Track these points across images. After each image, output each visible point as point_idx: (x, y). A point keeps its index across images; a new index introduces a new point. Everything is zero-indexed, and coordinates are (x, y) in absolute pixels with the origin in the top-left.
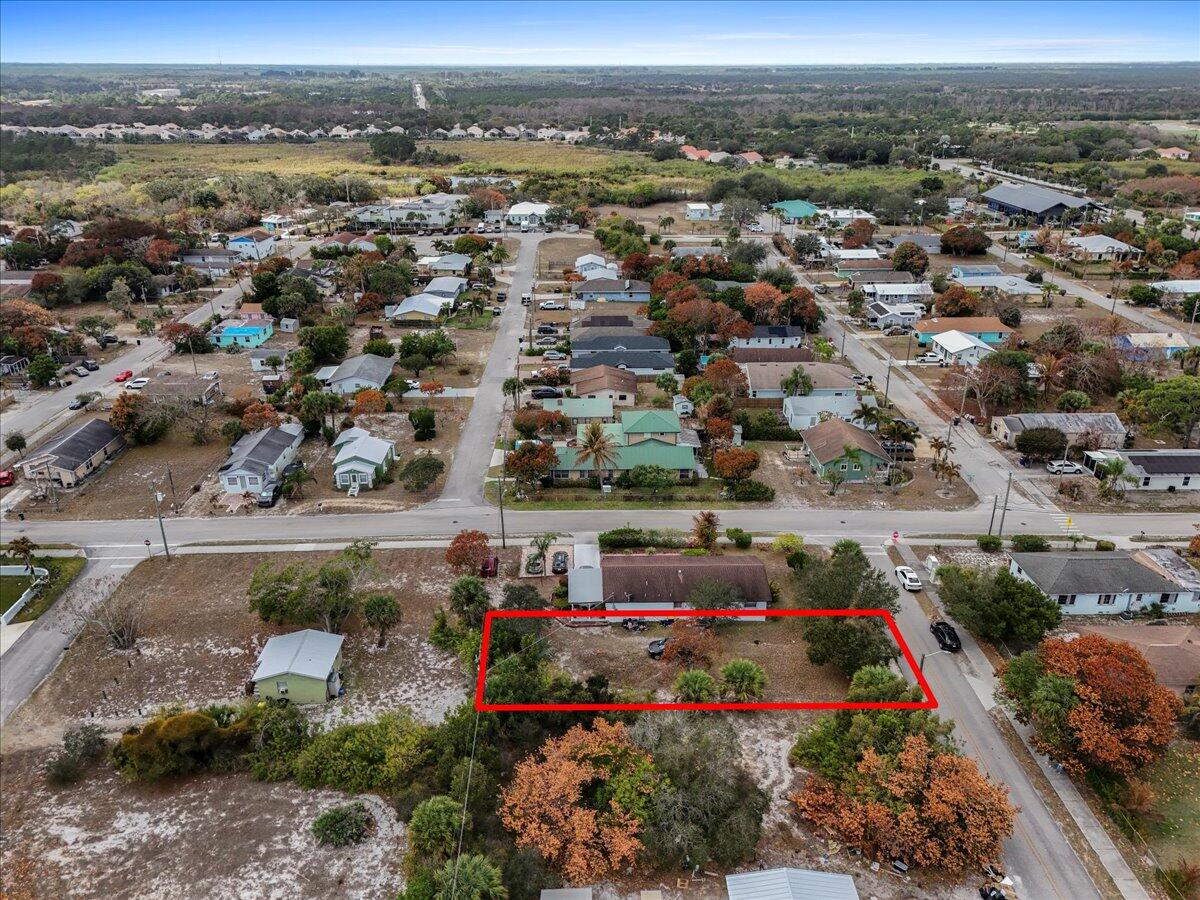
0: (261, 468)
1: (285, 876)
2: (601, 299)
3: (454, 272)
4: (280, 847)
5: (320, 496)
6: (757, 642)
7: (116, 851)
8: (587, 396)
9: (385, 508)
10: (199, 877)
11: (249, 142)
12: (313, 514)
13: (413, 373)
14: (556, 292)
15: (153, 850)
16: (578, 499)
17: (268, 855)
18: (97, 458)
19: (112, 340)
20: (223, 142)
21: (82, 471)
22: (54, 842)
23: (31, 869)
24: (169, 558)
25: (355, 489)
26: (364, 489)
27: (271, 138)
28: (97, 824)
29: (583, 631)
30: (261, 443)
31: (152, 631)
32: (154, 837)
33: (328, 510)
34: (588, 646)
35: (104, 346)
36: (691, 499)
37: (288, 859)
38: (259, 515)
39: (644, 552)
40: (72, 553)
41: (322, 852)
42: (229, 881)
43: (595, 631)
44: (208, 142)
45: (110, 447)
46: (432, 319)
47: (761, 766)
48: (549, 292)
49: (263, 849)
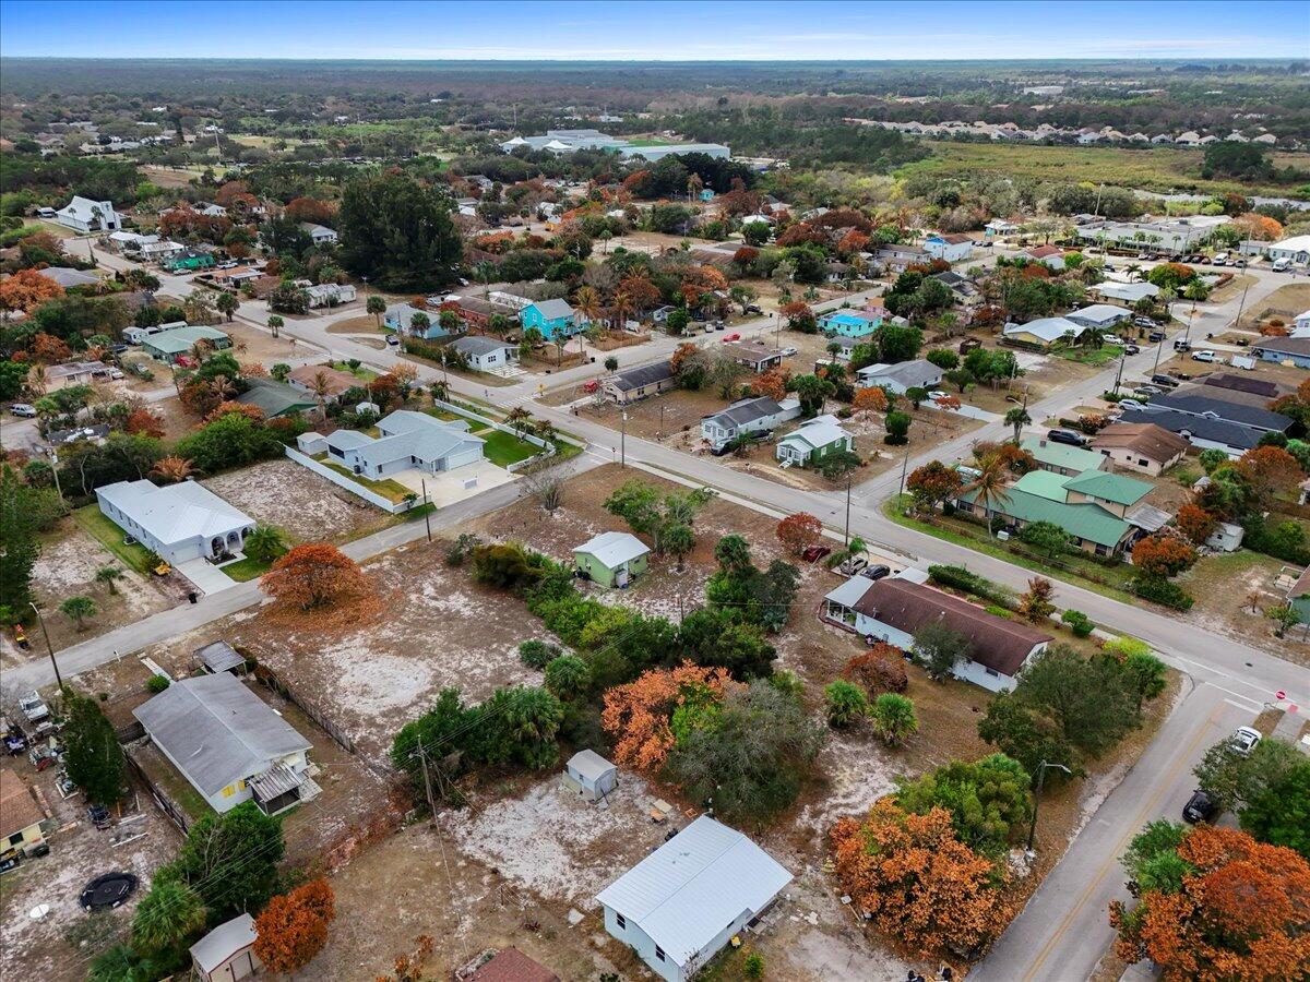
0: (730, 424)
1: (490, 666)
2: (1289, 363)
3: (1127, 302)
4: (503, 650)
5: (760, 459)
6: (975, 710)
7: (437, 609)
8: (1100, 450)
9: (794, 484)
10: (456, 642)
11: (1077, 144)
12: (740, 470)
13: (957, 387)
14: (1239, 344)
15: (451, 617)
16: (964, 534)
17: (493, 651)
18: (650, 389)
19: (754, 309)
20: (1050, 143)
21: (633, 394)
22: (420, 591)
23: (400, 597)
24: (623, 466)
25: (786, 464)
26: (795, 465)
27: (1104, 142)
28: (443, 592)
29: (828, 628)
30: (746, 406)
31: (570, 505)
32: (458, 611)
33: (752, 472)
34: (820, 639)
35: (745, 313)
36: (1083, 575)
37: (499, 658)
38: (707, 460)
39: (964, 596)
40: (579, 444)
41: (518, 665)
42: (464, 652)
43: (839, 632)
44: (1034, 144)
45: (665, 384)
46: (1044, 344)
47: (852, 788)
48: (1231, 342)
49: (495, 646)
